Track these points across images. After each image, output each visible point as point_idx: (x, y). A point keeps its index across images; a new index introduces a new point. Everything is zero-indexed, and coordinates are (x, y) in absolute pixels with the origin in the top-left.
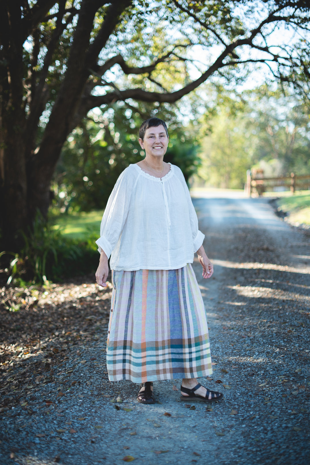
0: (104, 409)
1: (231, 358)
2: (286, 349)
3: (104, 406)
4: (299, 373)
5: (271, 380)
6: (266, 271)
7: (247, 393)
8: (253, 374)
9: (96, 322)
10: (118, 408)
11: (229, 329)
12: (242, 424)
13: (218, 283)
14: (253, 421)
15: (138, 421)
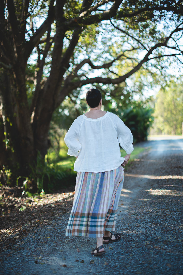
0: (28, 263)
1: (123, 231)
2: (159, 225)
3: (29, 262)
4: (159, 239)
5: (139, 244)
6: (173, 180)
7: (121, 252)
8: (131, 241)
9: (56, 214)
10: (36, 262)
11: (132, 214)
12: (108, 270)
13: (141, 189)
14: (115, 269)
15: (45, 270)
